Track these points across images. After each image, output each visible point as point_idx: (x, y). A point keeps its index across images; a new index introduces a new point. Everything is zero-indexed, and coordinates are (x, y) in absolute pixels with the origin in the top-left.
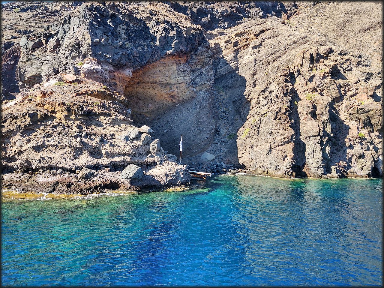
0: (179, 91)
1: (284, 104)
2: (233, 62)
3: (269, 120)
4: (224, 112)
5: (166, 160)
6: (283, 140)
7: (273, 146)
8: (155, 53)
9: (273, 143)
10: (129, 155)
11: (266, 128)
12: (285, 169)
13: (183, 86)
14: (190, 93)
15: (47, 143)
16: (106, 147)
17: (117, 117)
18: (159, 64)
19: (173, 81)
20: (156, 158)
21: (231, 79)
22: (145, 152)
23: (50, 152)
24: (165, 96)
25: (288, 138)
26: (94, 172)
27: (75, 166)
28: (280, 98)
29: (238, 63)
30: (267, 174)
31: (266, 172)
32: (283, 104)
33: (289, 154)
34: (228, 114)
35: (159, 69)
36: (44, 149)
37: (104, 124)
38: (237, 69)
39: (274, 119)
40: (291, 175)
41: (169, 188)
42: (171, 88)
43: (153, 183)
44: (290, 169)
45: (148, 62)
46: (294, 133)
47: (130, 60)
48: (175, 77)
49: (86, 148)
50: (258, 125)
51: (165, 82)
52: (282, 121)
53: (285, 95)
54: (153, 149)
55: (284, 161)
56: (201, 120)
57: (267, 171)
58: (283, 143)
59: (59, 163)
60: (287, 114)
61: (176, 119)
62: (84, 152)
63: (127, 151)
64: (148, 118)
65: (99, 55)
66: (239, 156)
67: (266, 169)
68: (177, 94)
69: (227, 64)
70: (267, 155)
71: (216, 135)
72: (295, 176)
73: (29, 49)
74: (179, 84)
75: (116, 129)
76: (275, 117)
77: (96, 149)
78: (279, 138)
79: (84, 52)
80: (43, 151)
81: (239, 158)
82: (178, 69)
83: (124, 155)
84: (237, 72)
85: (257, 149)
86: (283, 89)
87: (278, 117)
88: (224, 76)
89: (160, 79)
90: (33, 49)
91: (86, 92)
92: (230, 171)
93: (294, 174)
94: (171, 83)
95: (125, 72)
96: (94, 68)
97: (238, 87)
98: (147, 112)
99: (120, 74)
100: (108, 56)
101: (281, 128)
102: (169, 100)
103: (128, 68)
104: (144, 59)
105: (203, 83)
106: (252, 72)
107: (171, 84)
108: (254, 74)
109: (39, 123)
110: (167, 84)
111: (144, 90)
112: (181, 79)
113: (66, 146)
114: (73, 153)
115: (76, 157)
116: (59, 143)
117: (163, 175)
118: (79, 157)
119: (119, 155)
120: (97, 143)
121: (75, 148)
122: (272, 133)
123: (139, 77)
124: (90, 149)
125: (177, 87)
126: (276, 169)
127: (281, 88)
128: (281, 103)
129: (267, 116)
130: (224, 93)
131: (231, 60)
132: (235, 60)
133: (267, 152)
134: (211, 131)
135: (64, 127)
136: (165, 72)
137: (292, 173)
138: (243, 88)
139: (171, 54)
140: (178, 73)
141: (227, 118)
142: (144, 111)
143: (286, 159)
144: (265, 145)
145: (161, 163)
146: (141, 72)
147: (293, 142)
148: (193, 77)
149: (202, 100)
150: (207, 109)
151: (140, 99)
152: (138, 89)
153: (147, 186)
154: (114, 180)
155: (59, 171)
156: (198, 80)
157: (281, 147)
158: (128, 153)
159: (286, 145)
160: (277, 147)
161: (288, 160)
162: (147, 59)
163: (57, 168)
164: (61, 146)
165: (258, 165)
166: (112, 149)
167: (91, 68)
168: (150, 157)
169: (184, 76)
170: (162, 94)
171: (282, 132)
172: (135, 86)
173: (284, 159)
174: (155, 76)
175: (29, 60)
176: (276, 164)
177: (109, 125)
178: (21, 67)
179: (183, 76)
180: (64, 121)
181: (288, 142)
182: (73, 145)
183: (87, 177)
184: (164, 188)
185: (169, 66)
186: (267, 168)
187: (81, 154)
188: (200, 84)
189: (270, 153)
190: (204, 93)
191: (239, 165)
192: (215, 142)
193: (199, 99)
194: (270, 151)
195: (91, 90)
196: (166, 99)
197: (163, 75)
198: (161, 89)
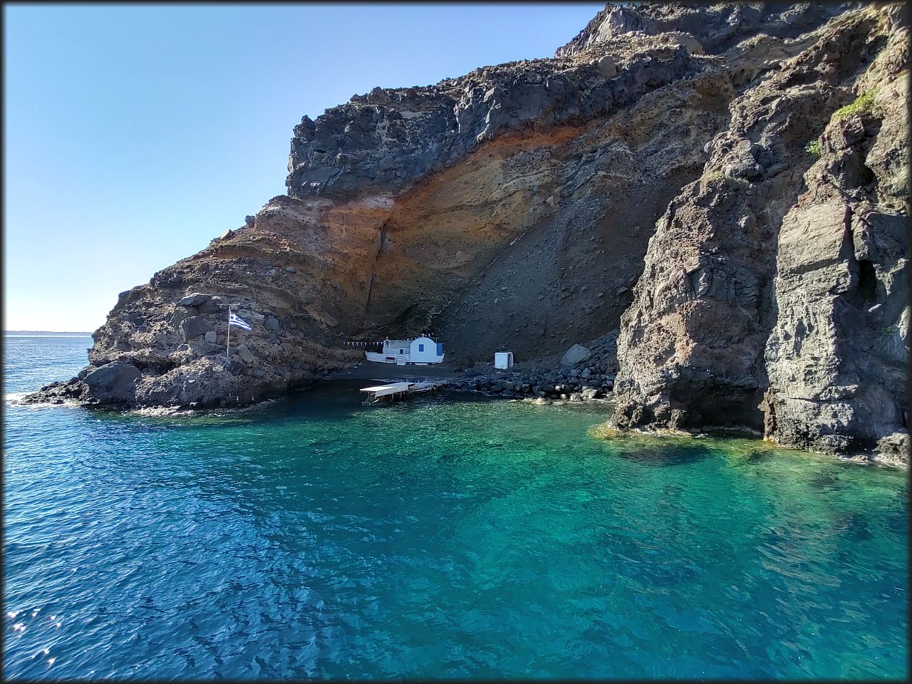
13: (518, 198)
14: (535, 209)
18: (464, 169)
19: (497, 194)
24: (485, 229)
35: (465, 178)
42: (493, 209)
45: (433, 172)
47: (373, 179)
48: (500, 184)
51: (481, 200)
61: (514, 273)
64: (462, 278)
68: (505, 219)
74: (510, 195)
82: (504, 166)
89: (469, 197)
95: (362, 204)
99: (350, 209)
100: (315, 184)
102: (495, 236)
103: (373, 194)
104: (418, 169)
107: (494, 202)
110: (486, 204)
111: (441, 227)
112: (511, 184)
123: (422, 205)
125: (504, 205)
136: (479, 180)
139: (484, 138)
140: (504, 174)
146: (423, 195)
150: (593, 238)
151: (438, 245)
152: (428, 227)
162: (429, 166)
169: (524, 176)
170: (478, 227)
179: (518, 177)
185: (485, 166)
188: (583, 181)
190: (588, 199)
196: (489, 234)
197: (475, 188)
198: (474, 218)
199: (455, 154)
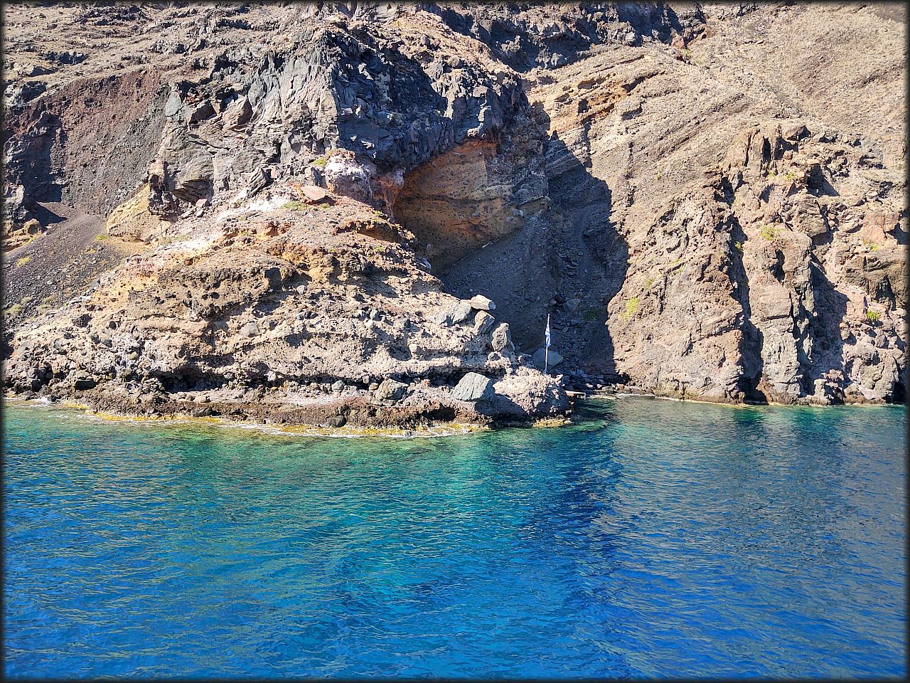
0: (490, 216)
1: (718, 248)
2: (578, 146)
3: (687, 282)
5: (520, 365)
6: (719, 325)
7: (697, 336)
8: (444, 133)
9: (697, 331)
10: (457, 354)
11: (681, 298)
12: (723, 384)
13: (498, 204)
15: (309, 329)
16: (416, 339)
17: (421, 278)
19: (477, 195)
20: (504, 361)
21: (575, 185)
22: (482, 349)
23: (317, 347)
24: (460, 226)
25: (729, 321)
26: (406, 388)
27: (368, 375)
28: (708, 236)
29: (589, 150)
30: (683, 394)
31: (680, 391)
32: (715, 248)
33: (731, 354)
34: (576, 264)
35: (452, 169)
36: (304, 341)
37: (398, 292)
38: (589, 163)
39: (698, 280)
40: (737, 397)
41: (540, 420)
43: (511, 410)
44: (734, 385)
46: (741, 311)
47: (403, 151)
49: (381, 340)
50: (660, 292)
52: (715, 284)
53: (718, 228)
54: (498, 343)
55: (721, 369)
56: (532, 279)
57: (684, 389)
58: (717, 330)
59: (337, 370)
60: (725, 270)
62: (380, 348)
63: (455, 345)
65: (352, 142)
66: (616, 357)
67: (680, 384)
69: (567, 151)
70: (682, 355)
71: (558, 311)
72: (745, 400)
73: (185, 122)
74: (490, 199)
75: (422, 302)
76: (699, 276)
77: (399, 343)
78: (710, 321)
79: (320, 136)
80: (303, 345)
81: (617, 362)
83: (449, 354)
84: (588, 170)
85: (660, 343)
86: (714, 217)
87: (707, 276)
89: (452, 189)
90: (195, 122)
91: (353, 225)
92: (601, 388)
93: (742, 395)
94: (475, 198)
96: (351, 173)
100: (369, 145)
101: (713, 300)
104: (426, 149)
105: (535, 198)
106: (623, 171)
107: (474, 201)
108: (628, 176)
109: (284, 290)
110: (466, 201)
111: (420, 215)
113: (346, 336)
114: (360, 350)
115: (365, 356)
116: (333, 329)
117: (524, 395)
118: (370, 358)
119: (441, 353)
120: (400, 330)
121: (364, 340)
122: (693, 309)
123: (412, 186)
124: (389, 342)
125: (486, 208)
126: (705, 385)
127: (709, 213)
128: (710, 245)
129: (682, 274)
130: (560, 216)
131: (575, 144)
132: (584, 143)
133: (685, 350)
135: (330, 297)
136: (463, 175)
137: (738, 392)
138: (603, 205)
140: (488, 177)
141: (574, 273)
143: (724, 364)
144: (679, 335)
145: (514, 370)
147: (739, 329)
148: (513, 185)
149: (535, 234)
150: (544, 255)
153: (502, 416)
154: (446, 403)
155: (336, 385)
156: (523, 190)
157: (712, 339)
158: (456, 350)
159: (724, 334)
160: (706, 339)
161: (728, 367)
162: (432, 148)
163: (332, 380)
164: (337, 335)
165: (662, 376)
166: (427, 343)
167: (346, 171)
168: (492, 359)
170: (455, 222)
171: (715, 307)
172: (403, 205)
173: (720, 365)
174: (442, 183)
175: (184, 147)
176: (704, 374)
177: (408, 294)
178: (168, 162)
179: (498, 184)
180: (327, 286)
181: (727, 329)
182: (359, 335)
183: (396, 396)
184: (530, 421)
185: (471, 163)
186: (683, 383)
187: (373, 352)
188: (529, 199)
189: (691, 352)
190: (539, 219)
191: (616, 377)
193: (529, 232)
194: (691, 346)
195: (360, 221)
196: (462, 232)
197: (459, 182)
198: (454, 212)
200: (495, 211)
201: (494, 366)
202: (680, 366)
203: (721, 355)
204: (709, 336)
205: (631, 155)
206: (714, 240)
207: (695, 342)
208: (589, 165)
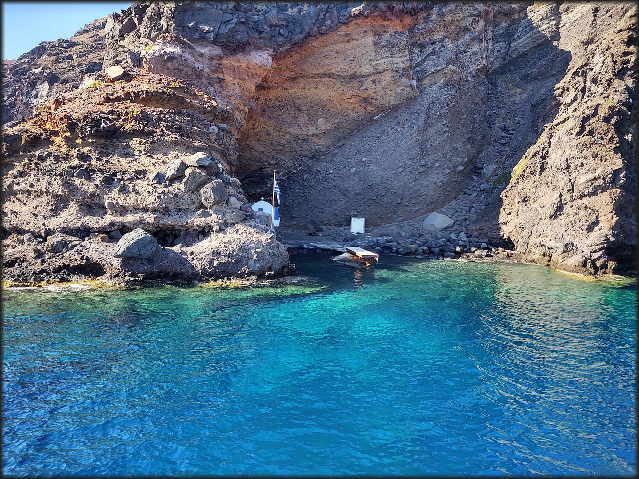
0: (379, 88)
1: (611, 97)
2: (546, 22)
3: (566, 138)
4: (505, 129)
6: (592, 184)
7: (567, 197)
8: (324, 15)
9: (568, 191)
10: (154, 211)
11: (558, 155)
12: (587, 251)
13: (388, 77)
14: (403, 90)
15: (16, 187)
16: (113, 195)
17: (162, 138)
18: (336, 38)
19: (366, 69)
20: (214, 218)
21: (540, 59)
22: (194, 206)
23: (20, 203)
24: (351, 101)
25: (604, 179)
26: (71, 242)
27: (46, 229)
28: (602, 84)
29: (558, 23)
30: (549, 261)
31: (547, 258)
32: (608, 97)
33: (606, 217)
34: (513, 132)
35: (336, 48)
36: (11, 197)
37: (136, 153)
38: (556, 36)
39: (579, 134)
40: (605, 266)
41: (216, 280)
42: (362, 82)
44: (601, 253)
45: (309, 35)
46: (621, 166)
47: (260, 33)
48: (370, 60)
49: (74, 196)
50: (543, 150)
51: (349, 72)
52: (596, 138)
53: (620, 74)
55: (590, 234)
56: (429, 146)
57: (550, 256)
58: (590, 189)
59: (25, 223)
60: (613, 121)
61: (374, 145)
62: (71, 203)
63: (151, 202)
64: (320, 145)
65: (190, 28)
66: (501, 221)
67: (547, 250)
68: (373, 94)
69: (533, 28)
70: (550, 218)
71: (474, 177)
72: (615, 271)
73: (116, 37)
74: (379, 73)
76: (578, 129)
77: (95, 199)
78: (582, 179)
80: (10, 200)
81: (501, 225)
82: (376, 44)
83: (145, 210)
84: (555, 43)
85: (535, 205)
86: (615, 62)
87: (588, 128)
88: (524, 55)
89: (339, 66)
90: (122, 37)
91: (128, 95)
92: (474, 252)
93: (612, 264)
94: (363, 73)
95: (249, 57)
96: (165, 52)
97: (553, 76)
98: (317, 135)
99: (239, 61)
100: (207, 28)
101: (590, 155)
102: (360, 108)
103: (259, 48)
106: (585, 38)
107: (363, 76)
108: (588, 43)
109: (21, 153)
110: (354, 77)
111: (307, 92)
112: (382, 63)
113: (42, 193)
114: (52, 205)
115: (55, 212)
116: (32, 186)
117: (206, 253)
118: (61, 213)
119: (136, 209)
120: (97, 186)
121: (56, 196)
122: (568, 167)
123: (293, 67)
124: (81, 198)
125: (374, 81)
127: (610, 59)
128: (601, 94)
129: (563, 129)
130: (519, 90)
131: (542, 19)
132: (553, 18)
133: (552, 213)
134: (455, 168)
135: (57, 158)
136: (349, 52)
137: (605, 261)
139: (360, 13)
140: (376, 52)
141: (507, 141)
142: (310, 133)
143: (596, 228)
144: (551, 196)
145: (223, 227)
146: (296, 57)
147: (618, 188)
148: (420, 59)
149: (433, 102)
150: (445, 122)
151: (300, 110)
152: (293, 90)
153: (162, 274)
156: (429, 62)
157: (586, 200)
159: (600, 195)
160: (579, 200)
161: (599, 232)
162: (307, 29)
163: (23, 232)
164: (35, 191)
165: (532, 241)
166: (122, 200)
169: (392, 57)
170: (345, 97)
171: (591, 163)
172: (287, 84)
173: (590, 229)
174: (326, 62)
176: (568, 240)
177: (145, 154)
179: (387, 57)
181: (604, 190)
183: (56, 249)
184: (201, 281)
185: (357, 40)
186: (549, 248)
187: (66, 206)
188: (433, 70)
189: (560, 215)
190: (440, 88)
191: (500, 241)
192: (467, 191)
193: (426, 100)
194: (560, 208)
195: (136, 91)
196: (353, 106)
197: (345, 59)
198: (342, 88)
199: (329, 22)
200: (383, 83)
201: (198, 223)
202: (549, 230)
203: (593, 218)
204: (581, 197)
205: (595, 20)
206: (609, 88)
207: (566, 204)
208: (557, 38)
